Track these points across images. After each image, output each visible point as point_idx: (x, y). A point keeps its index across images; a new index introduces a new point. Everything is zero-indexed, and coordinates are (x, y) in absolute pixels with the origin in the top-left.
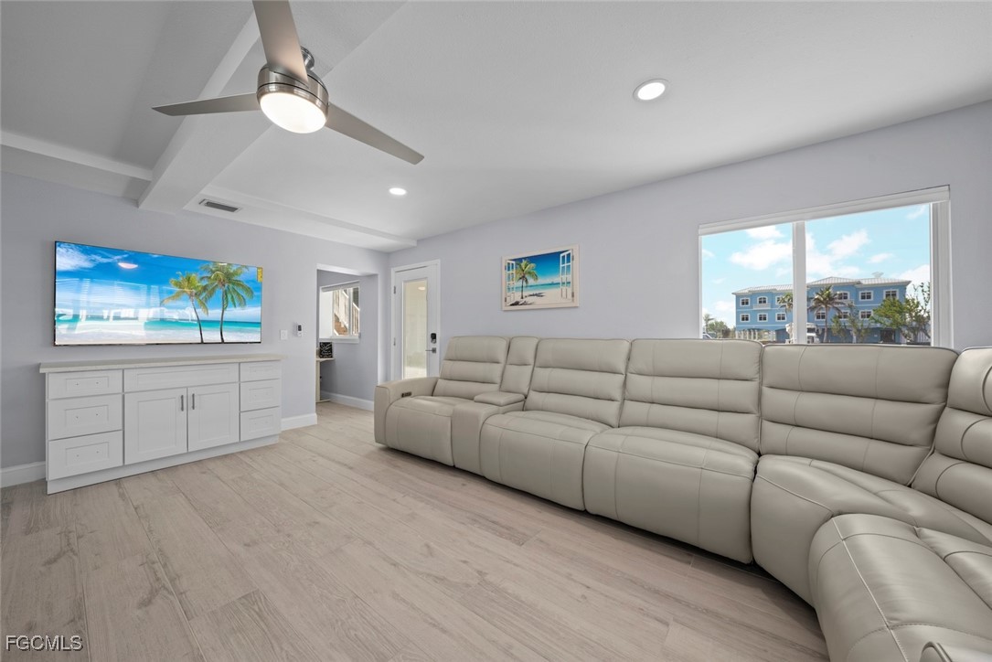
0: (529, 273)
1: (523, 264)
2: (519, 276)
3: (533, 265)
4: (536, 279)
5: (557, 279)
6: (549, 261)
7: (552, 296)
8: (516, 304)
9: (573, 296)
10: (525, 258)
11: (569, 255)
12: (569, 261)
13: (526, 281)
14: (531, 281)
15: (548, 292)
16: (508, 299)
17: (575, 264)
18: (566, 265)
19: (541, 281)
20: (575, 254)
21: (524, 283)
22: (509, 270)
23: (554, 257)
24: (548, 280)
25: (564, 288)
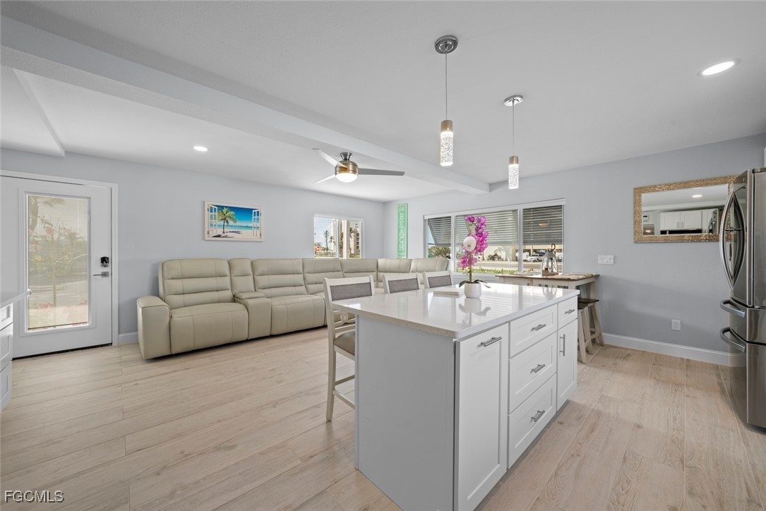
0: (230, 217)
1: (225, 210)
2: (220, 218)
3: (232, 212)
4: (235, 222)
5: (250, 225)
6: (246, 213)
7: (246, 234)
8: (219, 236)
9: (261, 235)
10: (226, 207)
11: (258, 212)
12: (258, 215)
13: (227, 222)
14: (231, 223)
15: (244, 231)
16: (211, 232)
17: (262, 218)
18: (256, 217)
19: (238, 223)
20: (262, 212)
21: (226, 224)
22: (211, 211)
23: (249, 211)
24: (244, 224)
25: (255, 230)
